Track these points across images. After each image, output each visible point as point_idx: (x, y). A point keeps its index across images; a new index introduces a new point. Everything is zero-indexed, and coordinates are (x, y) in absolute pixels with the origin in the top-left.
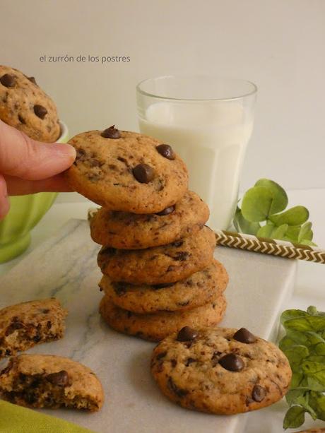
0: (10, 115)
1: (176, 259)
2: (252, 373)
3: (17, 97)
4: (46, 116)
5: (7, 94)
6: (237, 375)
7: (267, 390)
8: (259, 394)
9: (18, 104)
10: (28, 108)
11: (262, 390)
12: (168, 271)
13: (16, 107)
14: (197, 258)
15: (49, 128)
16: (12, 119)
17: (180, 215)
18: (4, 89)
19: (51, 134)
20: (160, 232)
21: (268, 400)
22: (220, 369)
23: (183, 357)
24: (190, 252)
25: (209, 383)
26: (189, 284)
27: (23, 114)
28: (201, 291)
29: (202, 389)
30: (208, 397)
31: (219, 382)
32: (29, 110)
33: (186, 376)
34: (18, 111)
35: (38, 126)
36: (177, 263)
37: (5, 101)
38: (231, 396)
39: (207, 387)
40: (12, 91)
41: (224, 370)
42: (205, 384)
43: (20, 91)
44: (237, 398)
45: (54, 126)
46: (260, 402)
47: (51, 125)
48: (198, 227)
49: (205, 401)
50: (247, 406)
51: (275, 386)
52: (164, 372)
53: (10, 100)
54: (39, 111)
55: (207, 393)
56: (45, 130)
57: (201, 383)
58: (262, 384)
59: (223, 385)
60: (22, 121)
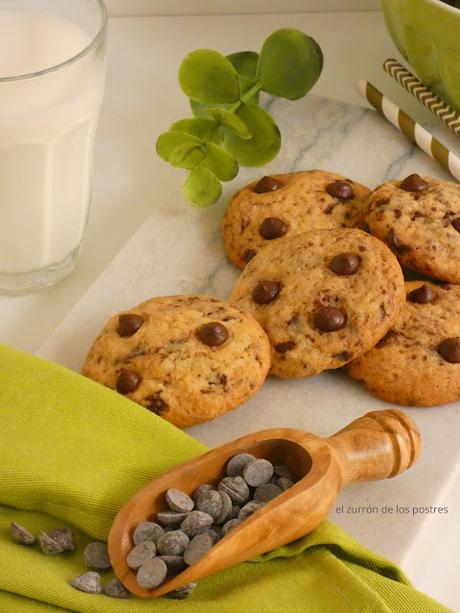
22: (451, 231)
25: (437, 244)
29: (428, 249)
30: (434, 258)
31: (449, 245)
39: (434, 248)
42: (433, 243)
49: (429, 262)
52: (385, 222)
57: (428, 242)
59: (453, 249)
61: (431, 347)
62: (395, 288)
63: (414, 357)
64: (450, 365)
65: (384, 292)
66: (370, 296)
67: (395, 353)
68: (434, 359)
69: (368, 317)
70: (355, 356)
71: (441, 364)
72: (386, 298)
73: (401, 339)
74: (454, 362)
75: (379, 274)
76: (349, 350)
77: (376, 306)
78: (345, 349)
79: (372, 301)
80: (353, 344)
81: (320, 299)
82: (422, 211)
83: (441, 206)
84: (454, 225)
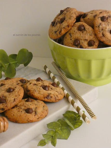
0: (99, 32)
3: (104, 26)
5: (101, 24)
6: (45, 91)
7: (51, 97)
8: (49, 97)
9: (103, 28)
10: (107, 31)
11: (50, 97)
13: (102, 30)
16: (99, 34)
21: (51, 100)
22: (41, 88)
23: (34, 83)
27: (104, 33)
29: (34, 91)
30: (34, 93)
31: (39, 91)
32: (107, 32)
33: (31, 87)
34: (103, 31)
37: (99, 27)
38: (40, 95)
39: (35, 91)
40: (103, 23)
41: (42, 89)
42: (35, 90)
44: (42, 96)
46: (48, 99)
50: (44, 99)
51: (54, 97)
52: (27, 85)
53: (101, 26)
55: (34, 92)
57: (34, 89)
58: (51, 95)
59: (40, 92)
60: (103, 35)
61: (24, 110)
62: (19, 96)
63: (19, 111)
64: (27, 114)
65: (16, 96)
66: (12, 96)
67: (15, 110)
68: (24, 112)
69: (10, 101)
70: (5, 110)
71: (25, 113)
72: (16, 97)
73: (18, 107)
74: (28, 113)
75: (17, 92)
76: (4, 108)
77: (13, 99)
78: (3, 107)
79: (12, 97)
80: (5, 106)
81: (1, 97)
82: (36, 84)
83: (41, 83)
84: (43, 87)
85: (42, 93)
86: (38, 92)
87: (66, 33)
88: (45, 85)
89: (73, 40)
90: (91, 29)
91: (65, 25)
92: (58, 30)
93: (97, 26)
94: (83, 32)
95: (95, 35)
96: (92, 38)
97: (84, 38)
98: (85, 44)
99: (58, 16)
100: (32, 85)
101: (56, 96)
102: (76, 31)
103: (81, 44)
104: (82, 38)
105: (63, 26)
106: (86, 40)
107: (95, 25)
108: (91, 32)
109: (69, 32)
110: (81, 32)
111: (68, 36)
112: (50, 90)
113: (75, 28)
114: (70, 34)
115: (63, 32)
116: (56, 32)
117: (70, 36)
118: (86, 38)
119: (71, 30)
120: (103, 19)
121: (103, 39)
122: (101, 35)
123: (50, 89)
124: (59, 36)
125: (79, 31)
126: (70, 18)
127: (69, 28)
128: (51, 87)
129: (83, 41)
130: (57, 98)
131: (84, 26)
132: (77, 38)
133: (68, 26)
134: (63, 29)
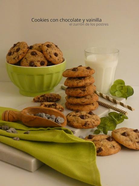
0: (47, 55)
1: (82, 91)
2: (86, 120)
3: (50, 50)
4: (58, 56)
6: (83, 120)
8: (86, 125)
12: (80, 93)
13: (49, 53)
14: (88, 92)
15: (58, 60)
16: (48, 56)
17: (85, 80)
18: (47, 48)
19: (59, 61)
20: (79, 83)
21: (89, 127)
22: (79, 118)
23: (73, 115)
24: (86, 90)
26: (86, 98)
27: (51, 55)
28: (88, 100)
32: (53, 54)
33: (71, 118)
35: (55, 58)
36: (82, 92)
37: (47, 51)
38: (79, 124)
40: (49, 48)
43: (51, 49)
44: (80, 124)
45: (60, 59)
47: (59, 58)
48: (89, 84)
49: (73, 124)
50: (83, 127)
51: (91, 124)
53: (48, 51)
54: (56, 55)
55: (74, 122)
56: (57, 60)
57: (73, 120)
58: (88, 123)
59: (78, 121)
60: (51, 56)
82: (75, 115)
83: (79, 114)
84: (80, 117)
85: (80, 122)
86: (76, 122)
87: (22, 58)
88: (82, 114)
89: (29, 62)
90: (41, 53)
91: (21, 52)
92: (16, 57)
93: (45, 51)
94: (35, 56)
95: (45, 57)
96: (43, 59)
97: (37, 60)
98: (39, 64)
99: (13, 48)
100: (71, 116)
101: (93, 123)
102: (30, 56)
103: (35, 64)
104: (35, 60)
105: (20, 54)
106: (39, 61)
107: (44, 51)
108: (41, 55)
109: (25, 57)
110: (34, 56)
111: (24, 60)
112: (87, 119)
113: (29, 54)
114: (26, 58)
115: (20, 57)
116: (14, 58)
117: (26, 60)
118: (39, 60)
119: (26, 56)
120: (48, 46)
121: (51, 60)
122: (49, 57)
123: (87, 117)
124: (18, 61)
125: (33, 56)
126: (24, 48)
127: (25, 54)
128: (88, 116)
129: (36, 62)
130: (94, 124)
131: (35, 52)
132: (31, 61)
133: (24, 53)
134: (20, 56)
